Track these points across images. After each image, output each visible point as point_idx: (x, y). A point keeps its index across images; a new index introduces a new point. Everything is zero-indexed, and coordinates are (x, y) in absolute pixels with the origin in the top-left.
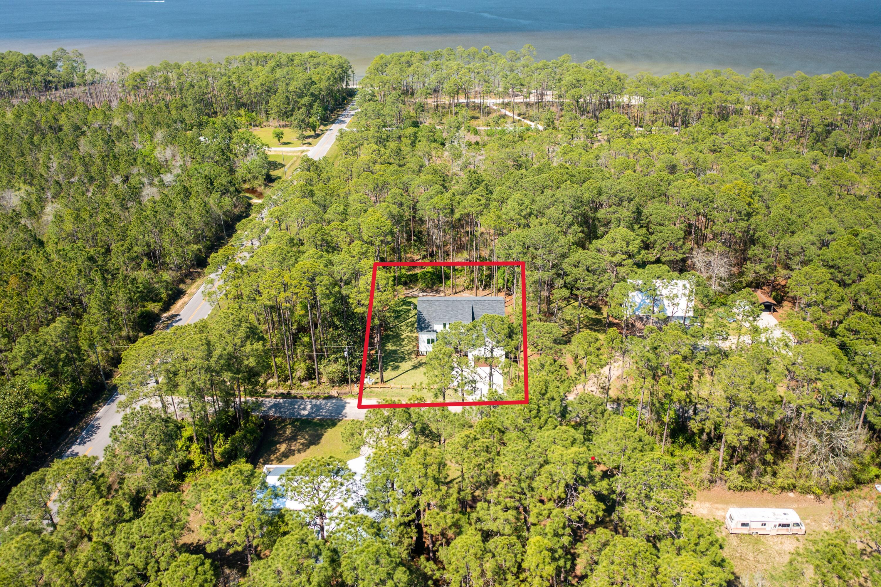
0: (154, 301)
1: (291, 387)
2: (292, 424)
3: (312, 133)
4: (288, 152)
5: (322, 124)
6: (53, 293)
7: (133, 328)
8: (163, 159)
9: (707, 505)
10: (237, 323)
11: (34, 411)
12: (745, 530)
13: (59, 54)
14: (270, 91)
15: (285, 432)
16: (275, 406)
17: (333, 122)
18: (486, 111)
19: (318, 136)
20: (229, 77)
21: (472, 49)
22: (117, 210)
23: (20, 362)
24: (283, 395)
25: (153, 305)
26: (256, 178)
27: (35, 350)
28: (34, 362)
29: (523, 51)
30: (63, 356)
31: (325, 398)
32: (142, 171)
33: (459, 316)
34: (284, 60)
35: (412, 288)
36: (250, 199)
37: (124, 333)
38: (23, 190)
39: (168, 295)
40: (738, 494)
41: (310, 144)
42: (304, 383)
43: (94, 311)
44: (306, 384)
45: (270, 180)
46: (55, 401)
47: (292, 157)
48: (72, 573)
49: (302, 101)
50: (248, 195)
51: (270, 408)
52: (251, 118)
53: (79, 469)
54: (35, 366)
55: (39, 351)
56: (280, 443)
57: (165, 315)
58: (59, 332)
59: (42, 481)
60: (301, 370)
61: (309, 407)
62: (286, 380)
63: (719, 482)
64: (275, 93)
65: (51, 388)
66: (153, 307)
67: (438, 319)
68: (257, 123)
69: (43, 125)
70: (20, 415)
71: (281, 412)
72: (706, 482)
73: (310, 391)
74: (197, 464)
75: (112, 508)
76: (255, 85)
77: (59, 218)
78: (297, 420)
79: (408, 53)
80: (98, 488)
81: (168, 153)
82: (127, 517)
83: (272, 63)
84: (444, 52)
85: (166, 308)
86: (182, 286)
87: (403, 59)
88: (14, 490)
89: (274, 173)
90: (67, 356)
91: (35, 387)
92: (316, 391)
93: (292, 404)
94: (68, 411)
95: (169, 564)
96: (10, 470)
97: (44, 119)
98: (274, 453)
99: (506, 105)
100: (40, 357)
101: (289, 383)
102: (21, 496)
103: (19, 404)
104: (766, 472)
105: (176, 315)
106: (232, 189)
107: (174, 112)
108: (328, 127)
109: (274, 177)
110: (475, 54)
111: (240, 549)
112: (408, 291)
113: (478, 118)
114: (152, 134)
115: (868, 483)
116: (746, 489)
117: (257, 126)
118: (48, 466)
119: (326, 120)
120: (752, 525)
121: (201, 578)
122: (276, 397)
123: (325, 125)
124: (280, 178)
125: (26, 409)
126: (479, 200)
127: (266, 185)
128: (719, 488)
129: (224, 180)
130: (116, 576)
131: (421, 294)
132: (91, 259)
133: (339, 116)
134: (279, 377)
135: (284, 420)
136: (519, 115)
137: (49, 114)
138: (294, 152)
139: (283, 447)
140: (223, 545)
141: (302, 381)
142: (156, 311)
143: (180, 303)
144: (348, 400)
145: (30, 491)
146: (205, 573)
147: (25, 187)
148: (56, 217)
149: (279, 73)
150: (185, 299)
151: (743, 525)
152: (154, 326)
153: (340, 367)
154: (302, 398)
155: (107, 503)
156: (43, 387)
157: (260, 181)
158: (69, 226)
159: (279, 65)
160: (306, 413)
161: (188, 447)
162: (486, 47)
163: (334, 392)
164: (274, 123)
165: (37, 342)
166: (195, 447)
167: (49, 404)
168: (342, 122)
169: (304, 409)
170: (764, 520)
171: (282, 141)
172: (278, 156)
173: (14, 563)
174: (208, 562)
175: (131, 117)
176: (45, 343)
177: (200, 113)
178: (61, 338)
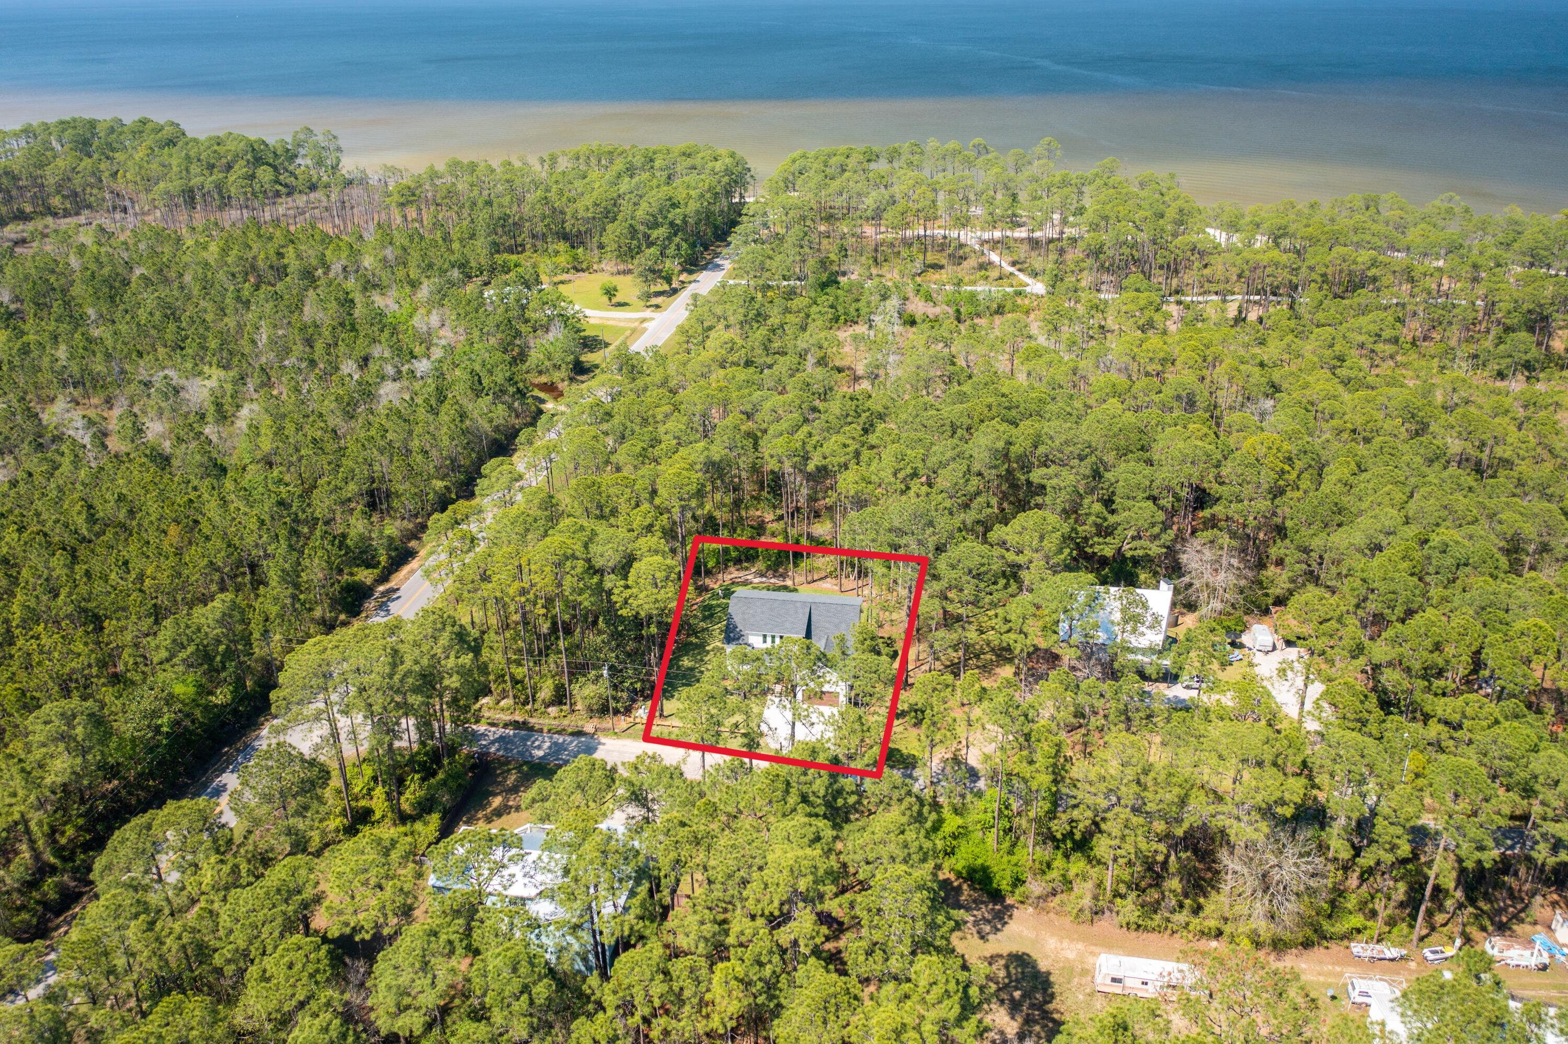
0: (367, 567)
1: (531, 714)
2: (519, 768)
3: (666, 287)
4: (620, 320)
5: (684, 270)
6: (223, 554)
7: (332, 608)
8: (425, 329)
9: (1080, 946)
10: (439, 626)
11: (176, 723)
12: (1117, 989)
13: (302, 137)
14: (609, 214)
15: (505, 779)
16: (501, 739)
17: (704, 268)
18: (958, 254)
19: (675, 291)
20: (548, 190)
21: (952, 145)
22: (335, 421)
23: (164, 654)
24: (516, 725)
25: (366, 572)
26: (557, 367)
27: (184, 639)
28: (183, 655)
29: (1039, 149)
30: (222, 648)
31: (573, 734)
32: (387, 354)
33: (788, 625)
34: (638, 160)
35: (747, 569)
36: (543, 401)
37: (318, 613)
38: (215, 377)
39: (390, 557)
40: (1134, 934)
41: (657, 306)
42: (550, 709)
43: (273, 583)
44: (553, 710)
45: (580, 369)
46: (207, 708)
47: (625, 329)
48: (162, 943)
49: (655, 234)
50: (542, 395)
51: (493, 742)
52: (575, 258)
53: (195, 816)
54: (184, 660)
55: (191, 640)
56: (495, 795)
57: (381, 588)
58: (218, 615)
59: (149, 827)
60: (546, 691)
61: (547, 744)
62: (525, 703)
63: (1107, 913)
64: (614, 219)
65: (203, 690)
66: (365, 576)
67: (755, 628)
68: (584, 266)
69: (260, 263)
70: (157, 729)
71: (506, 749)
72: (1087, 913)
73: (556, 722)
74: (378, 815)
75: (226, 869)
76: (584, 206)
77: (255, 429)
78: (526, 763)
79: (843, 148)
80: (215, 841)
81: (434, 320)
82: (243, 881)
83: (619, 165)
84: (905, 147)
85: (384, 578)
86: (413, 544)
87: (833, 161)
88: (117, 833)
89: (589, 358)
90: (228, 647)
91: (179, 689)
92: (566, 722)
93: (524, 739)
94: (223, 725)
95: (276, 947)
96: (139, 800)
97: (262, 256)
98: (483, 808)
99: (995, 244)
100: (191, 649)
101: (529, 707)
102: (122, 842)
103: (156, 714)
104: (1181, 906)
105: (396, 590)
106: (512, 390)
107: (456, 246)
108: (692, 277)
109: (587, 365)
110: (955, 153)
111: (367, 937)
112: (741, 574)
113: (942, 267)
114: (414, 285)
115: (1342, 939)
116: (1146, 929)
117: (583, 270)
118: (160, 807)
119: (693, 265)
120: (1128, 983)
121: (311, 968)
122: (506, 726)
123: (691, 272)
124: (597, 366)
125: (165, 720)
126: (845, 446)
127: (572, 379)
128: (1105, 924)
129: (500, 375)
130: (216, 955)
131: (757, 580)
132: (281, 503)
133: (717, 255)
134: (515, 697)
135: (509, 763)
136: (1014, 264)
137: (271, 248)
138: (630, 320)
139: (497, 801)
140: (348, 931)
141: (547, 706)
142: (369, 581)
143: (405, 570)
144: (603, 740)
145: (133, 836)
146: (319, 961)
147: (217, 373)
148: (250, 426)
149: (625, 185)
150: (414, 564)
151: (1114, 980)
152: (361, 605)
153: (602, 690)
154: (541, 731)
155: (222, 861)
156: (191, 690)
157: (563, 373)
158: (266, 444)
159: (631, 171)
160: (540, 753)
161: (370, 790)
162: (977, 140)
163: (589, 728)
164: (609, 265)
165: (188, 627)
166: (379, 791)
167: (198, 713)
168: (718, 267)
169: (539, 747)
170: (1145, 977)
171: (614, 300)
172: (603, 327)
173: (100, 924)
174: (325, 948)
175: (389, 253)
176: (199, 630)
177: (496, 248)
178: (221, 622)
